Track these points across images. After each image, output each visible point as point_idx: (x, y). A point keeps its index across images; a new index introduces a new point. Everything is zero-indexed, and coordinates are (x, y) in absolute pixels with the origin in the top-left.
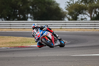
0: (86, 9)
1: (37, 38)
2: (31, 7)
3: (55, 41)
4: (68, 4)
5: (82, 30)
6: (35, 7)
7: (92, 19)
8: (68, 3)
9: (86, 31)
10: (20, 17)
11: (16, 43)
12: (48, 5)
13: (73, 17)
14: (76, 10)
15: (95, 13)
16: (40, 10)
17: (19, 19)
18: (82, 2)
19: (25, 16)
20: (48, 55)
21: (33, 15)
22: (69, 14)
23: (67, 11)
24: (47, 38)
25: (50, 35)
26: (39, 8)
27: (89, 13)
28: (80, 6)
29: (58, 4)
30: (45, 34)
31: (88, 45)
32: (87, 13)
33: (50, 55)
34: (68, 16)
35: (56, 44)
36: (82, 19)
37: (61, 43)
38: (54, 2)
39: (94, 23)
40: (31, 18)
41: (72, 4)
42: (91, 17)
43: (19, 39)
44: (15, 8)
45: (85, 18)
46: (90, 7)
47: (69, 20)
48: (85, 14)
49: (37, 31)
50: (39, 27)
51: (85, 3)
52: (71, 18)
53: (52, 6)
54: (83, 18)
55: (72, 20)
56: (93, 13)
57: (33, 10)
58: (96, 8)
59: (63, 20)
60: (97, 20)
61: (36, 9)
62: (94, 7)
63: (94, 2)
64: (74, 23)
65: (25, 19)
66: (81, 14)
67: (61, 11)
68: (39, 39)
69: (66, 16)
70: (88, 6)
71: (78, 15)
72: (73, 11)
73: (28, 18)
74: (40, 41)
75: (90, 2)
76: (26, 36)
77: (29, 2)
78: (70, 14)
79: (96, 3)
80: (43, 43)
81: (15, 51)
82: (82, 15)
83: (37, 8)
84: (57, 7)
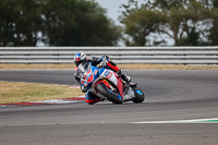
0: (164, 22)
1: (86, 84)
2: (43, 17)
3: (125, 89)
4: (125, 10)
5: (157, 66)
6: (53, 16)
7: (179, 43)
8: (125, 7)
9: (165, 69)
10: (19, 38)
11: (12, 96)
12: (81, 13)
13: (136, 39)
14: (143, 22)
15: (184, 30)
16: (63, 23)
17: (18, 43)
18: (155, 5)
19: (30, 37)
20: (82, 122)
21: (49, 35)
22: (127, 33)
23: (123, 25)
24: (107, 84)
25: (113, 78)
26: (61, 19)
27: (172, 29)
28: (151, 15)
29: (103, 11)
30: (103, 75)
31: (170, 100)
32: (167, 29)
33: (87, 122)
34: (126, 36)
35: (127, 97)
36: (156, 43)
37: (136, 93)
38: (94, 5)
39: (182, 52)
40: (43, 41)
41: (133, 10)
42: (175, 38)
43: (17, 86)
44: (10, 20)
45: (163, 41)
46: (174, 16)
47: (128, 44)
48: (162, 31)
49: (86, 68)
50: (90, 61)
51: (162, 7)
52: (131, 39)
53: (91, 15)
54: (159, 40)
55: (133, 45)
56: (181, 30)
57: (47, 23)
58: (187, 19)
59: (115, 45)
60: (188, 45)
61: (54, 20)
62: (183, 16)
63: (181, 6)
64: (137, 51)
65: (31, 42)
66: (153, 31)
67: (111, 26)
68: (90, 86)
69: (121, 36)
70: (169, 13)
71: (148, 34)
72: (137, 25)
73: (36, 40)
74: (92, 90)
75: (174, 4)
76: (32, 81)
77: (38, 6)
78: (130, 31)
79: (186, 7)
80: (98, 94)
81: (10, 112)
82: (156, 34)
83: (57, 17)
84: (101, 15)
